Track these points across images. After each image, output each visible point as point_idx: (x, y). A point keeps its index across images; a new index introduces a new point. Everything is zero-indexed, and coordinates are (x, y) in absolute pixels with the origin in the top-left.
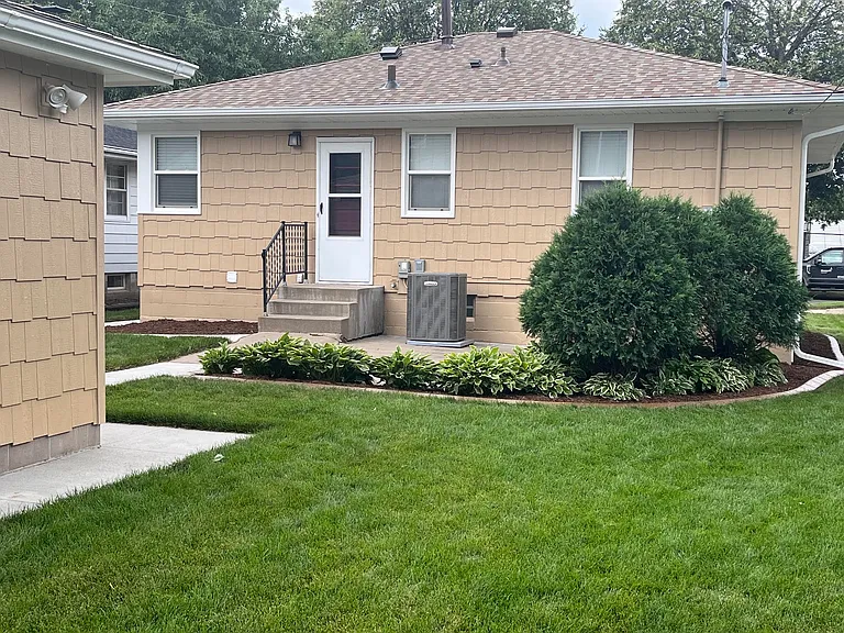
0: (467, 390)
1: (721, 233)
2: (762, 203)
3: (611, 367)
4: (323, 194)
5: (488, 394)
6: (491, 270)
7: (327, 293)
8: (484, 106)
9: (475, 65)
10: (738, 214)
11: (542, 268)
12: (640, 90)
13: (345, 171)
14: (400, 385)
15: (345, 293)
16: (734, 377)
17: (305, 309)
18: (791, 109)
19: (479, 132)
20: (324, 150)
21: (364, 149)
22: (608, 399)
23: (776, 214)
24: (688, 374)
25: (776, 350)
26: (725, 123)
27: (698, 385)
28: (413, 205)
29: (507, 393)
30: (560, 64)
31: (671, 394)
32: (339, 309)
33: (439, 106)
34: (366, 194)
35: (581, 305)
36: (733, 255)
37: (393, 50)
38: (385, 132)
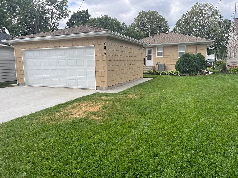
0: (171, 75)
1: (197, 57)
2: (202, 54)
3: (186, 72)
4: (147, 55)
5: (173, 75)
6: (168, 63)
7: (148, 66)
8: (167, 44)
9: (164, 38)
10: (199, 55)
11: (178, 62)
12: (187, 41)
13: (149, 52)
14: (164, 75)
15: (151, 66)
16: (199, 73)
17: (146, 68)
18: (206, 42)
19: (166, 47)
20: (147, 49)
21: (152, 49)
22: (186, 75)
23: (204, 55)
24: (194, 73)
25: (203, 71)
26: (197, 44)
27: (195, 74)
28: (158, 56)
29: (175, 75)
30: (175, 37)
31: (192, 75)
32: (150, 68)
33: (162, 44)
34: (152, 55)
35: (183, 66)
36: (199, 60)
37: (153, 36)
38: (155, 47)
